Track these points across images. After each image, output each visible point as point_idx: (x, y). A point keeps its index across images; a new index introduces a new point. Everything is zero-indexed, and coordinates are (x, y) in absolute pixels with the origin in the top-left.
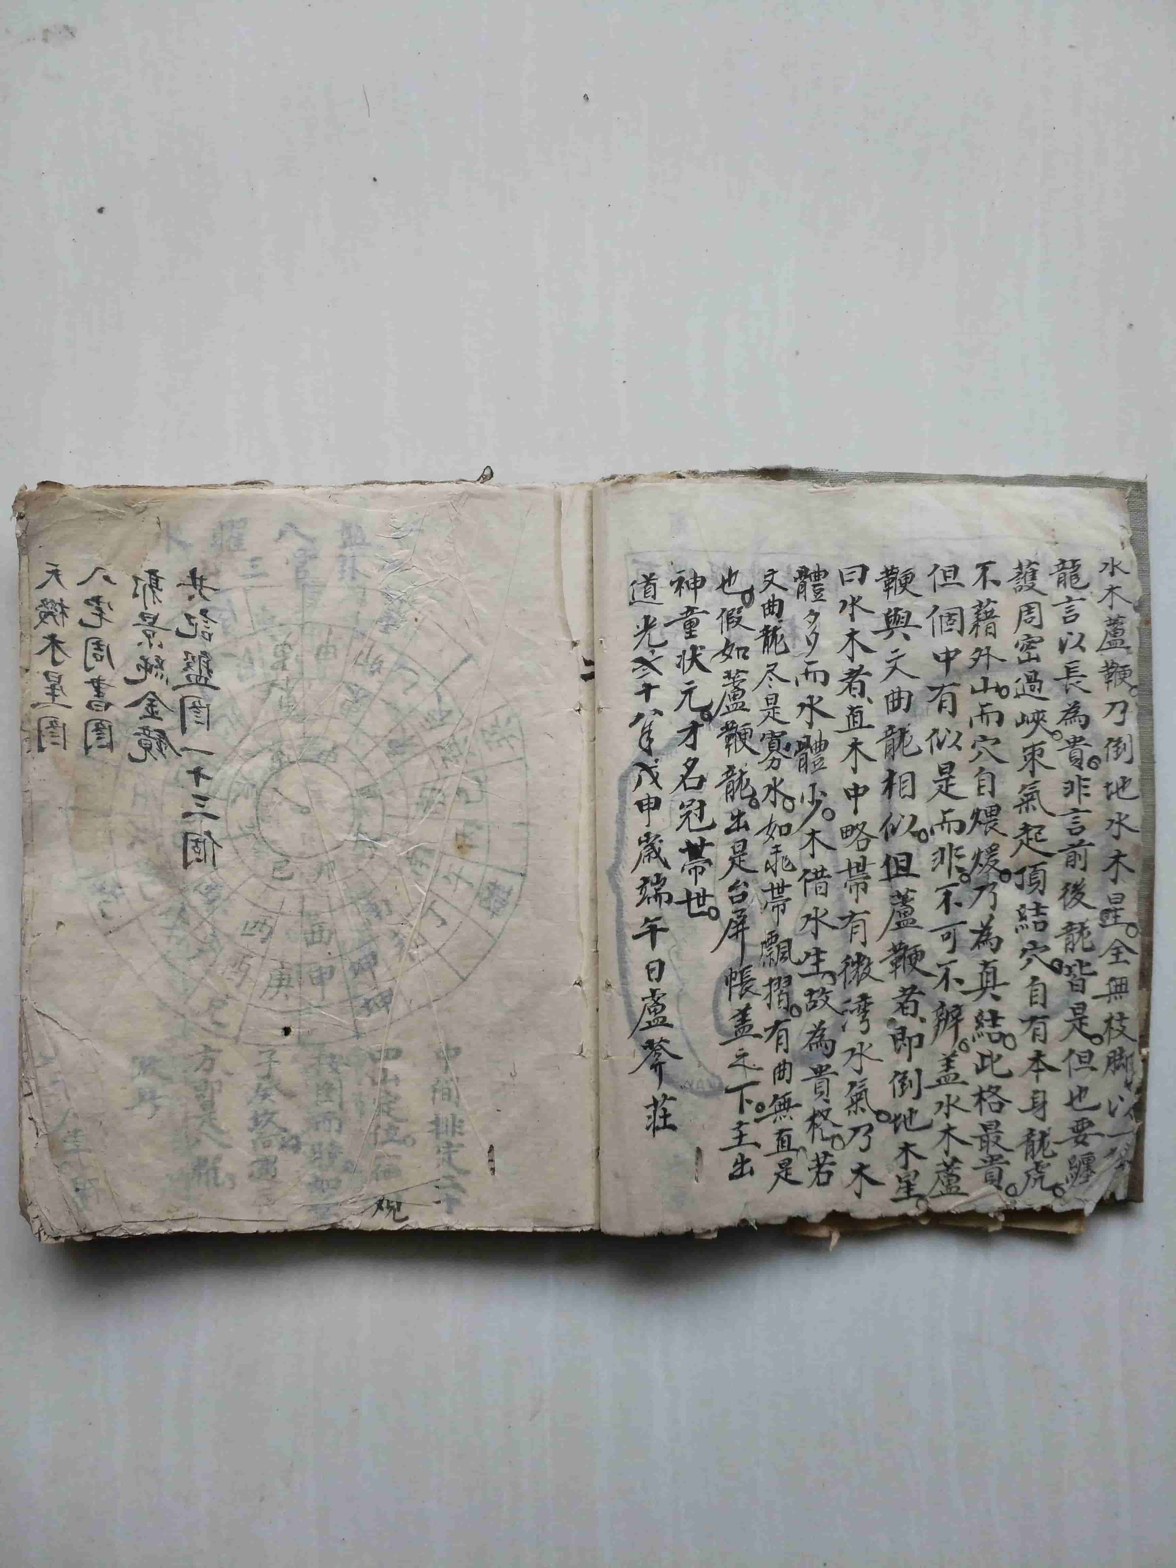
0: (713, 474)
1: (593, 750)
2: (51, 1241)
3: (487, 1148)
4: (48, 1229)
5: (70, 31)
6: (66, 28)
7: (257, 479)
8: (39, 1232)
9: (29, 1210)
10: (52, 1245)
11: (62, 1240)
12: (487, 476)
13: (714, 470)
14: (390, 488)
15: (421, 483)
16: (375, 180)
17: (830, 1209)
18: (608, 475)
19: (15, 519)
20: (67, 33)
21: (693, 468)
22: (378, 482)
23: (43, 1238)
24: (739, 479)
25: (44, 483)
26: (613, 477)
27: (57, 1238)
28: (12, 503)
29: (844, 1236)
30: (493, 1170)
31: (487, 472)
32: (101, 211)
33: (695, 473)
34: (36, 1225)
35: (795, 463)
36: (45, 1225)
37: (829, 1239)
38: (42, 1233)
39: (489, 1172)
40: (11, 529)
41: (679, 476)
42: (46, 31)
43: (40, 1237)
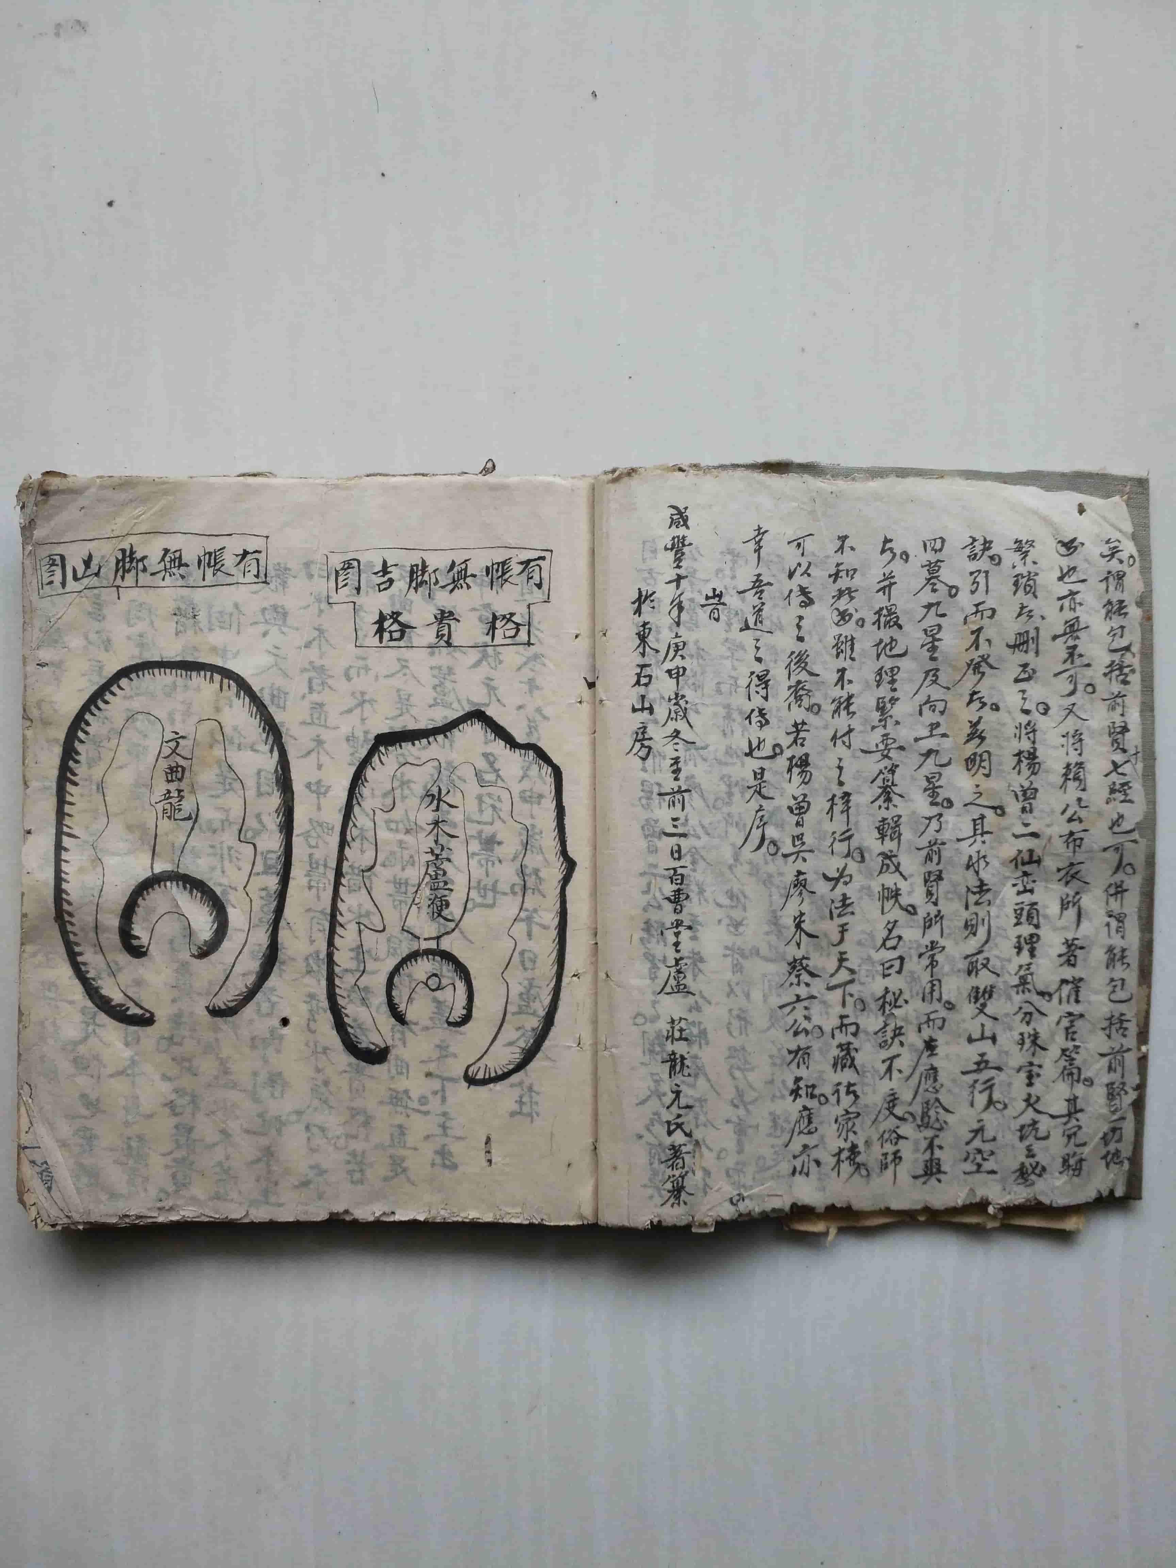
0: (715, 468)
1: (594, 744)
2: (48, 1228)
3: (484, 1139)
4: (45, 1219)
5: (81, 26)
6: (78, 22)
7: (260, 471)
8: (36, 1220)
9: (26, 1197)
10: (47, 1233)
11: (59, 1228)
12: (489, 469)
13: (716, 464)
14: (393, 479)
15: (423, 475)
16: (383, 175)
17: (829, 1202)
18: (610, 468)
19: (18, 508)
20: (78, 28)
21: (694, 462)
22: (380, 475)
23: (40, 1225)
24: (739, 473)
25: (47, 472)
26: (614, 471)
27: (53, 1226)
28: (16, 492)
29: (841, 1230)
30: (490, 1161)
31: (490, 465)
32: (110, 204)
33: (696, 466)
34: (33, 1214)
35: (798, 459)
36: (42, 1212)
37: (826, 1234)
38: (39, 1221)
39: (486, 1164)
40: (15, 518)
41: (681, 470)
42: (58, 26)
43: (36, 1225)
